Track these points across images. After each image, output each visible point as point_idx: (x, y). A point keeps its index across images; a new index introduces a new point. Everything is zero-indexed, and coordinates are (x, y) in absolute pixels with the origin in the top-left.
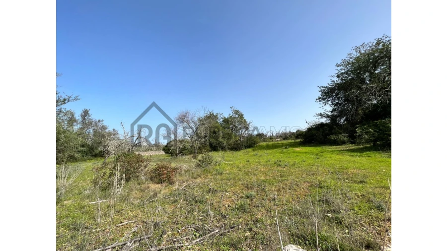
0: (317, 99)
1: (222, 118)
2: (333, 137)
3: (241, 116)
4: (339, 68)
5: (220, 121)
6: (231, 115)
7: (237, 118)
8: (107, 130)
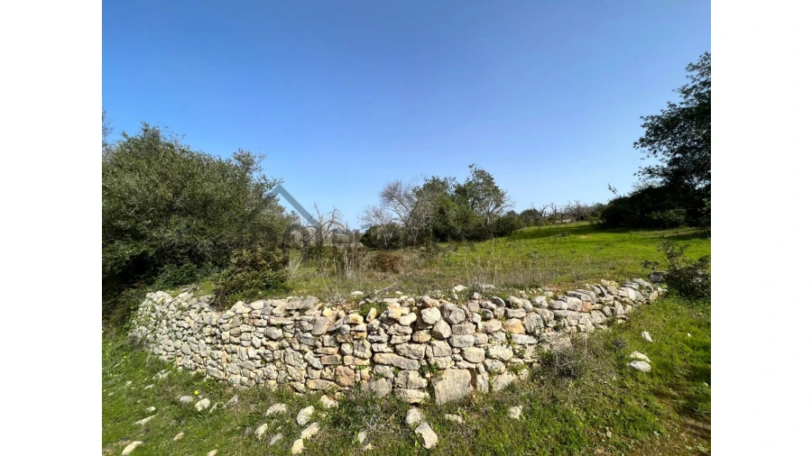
0: (636, 143)
1: (454, 186)
2: (655, 216)
3: (489, 180)
4: (696, 73)
5: (451, 191)
6: (471, 180)
7: (481, 184)
8: (284, 213)
